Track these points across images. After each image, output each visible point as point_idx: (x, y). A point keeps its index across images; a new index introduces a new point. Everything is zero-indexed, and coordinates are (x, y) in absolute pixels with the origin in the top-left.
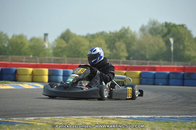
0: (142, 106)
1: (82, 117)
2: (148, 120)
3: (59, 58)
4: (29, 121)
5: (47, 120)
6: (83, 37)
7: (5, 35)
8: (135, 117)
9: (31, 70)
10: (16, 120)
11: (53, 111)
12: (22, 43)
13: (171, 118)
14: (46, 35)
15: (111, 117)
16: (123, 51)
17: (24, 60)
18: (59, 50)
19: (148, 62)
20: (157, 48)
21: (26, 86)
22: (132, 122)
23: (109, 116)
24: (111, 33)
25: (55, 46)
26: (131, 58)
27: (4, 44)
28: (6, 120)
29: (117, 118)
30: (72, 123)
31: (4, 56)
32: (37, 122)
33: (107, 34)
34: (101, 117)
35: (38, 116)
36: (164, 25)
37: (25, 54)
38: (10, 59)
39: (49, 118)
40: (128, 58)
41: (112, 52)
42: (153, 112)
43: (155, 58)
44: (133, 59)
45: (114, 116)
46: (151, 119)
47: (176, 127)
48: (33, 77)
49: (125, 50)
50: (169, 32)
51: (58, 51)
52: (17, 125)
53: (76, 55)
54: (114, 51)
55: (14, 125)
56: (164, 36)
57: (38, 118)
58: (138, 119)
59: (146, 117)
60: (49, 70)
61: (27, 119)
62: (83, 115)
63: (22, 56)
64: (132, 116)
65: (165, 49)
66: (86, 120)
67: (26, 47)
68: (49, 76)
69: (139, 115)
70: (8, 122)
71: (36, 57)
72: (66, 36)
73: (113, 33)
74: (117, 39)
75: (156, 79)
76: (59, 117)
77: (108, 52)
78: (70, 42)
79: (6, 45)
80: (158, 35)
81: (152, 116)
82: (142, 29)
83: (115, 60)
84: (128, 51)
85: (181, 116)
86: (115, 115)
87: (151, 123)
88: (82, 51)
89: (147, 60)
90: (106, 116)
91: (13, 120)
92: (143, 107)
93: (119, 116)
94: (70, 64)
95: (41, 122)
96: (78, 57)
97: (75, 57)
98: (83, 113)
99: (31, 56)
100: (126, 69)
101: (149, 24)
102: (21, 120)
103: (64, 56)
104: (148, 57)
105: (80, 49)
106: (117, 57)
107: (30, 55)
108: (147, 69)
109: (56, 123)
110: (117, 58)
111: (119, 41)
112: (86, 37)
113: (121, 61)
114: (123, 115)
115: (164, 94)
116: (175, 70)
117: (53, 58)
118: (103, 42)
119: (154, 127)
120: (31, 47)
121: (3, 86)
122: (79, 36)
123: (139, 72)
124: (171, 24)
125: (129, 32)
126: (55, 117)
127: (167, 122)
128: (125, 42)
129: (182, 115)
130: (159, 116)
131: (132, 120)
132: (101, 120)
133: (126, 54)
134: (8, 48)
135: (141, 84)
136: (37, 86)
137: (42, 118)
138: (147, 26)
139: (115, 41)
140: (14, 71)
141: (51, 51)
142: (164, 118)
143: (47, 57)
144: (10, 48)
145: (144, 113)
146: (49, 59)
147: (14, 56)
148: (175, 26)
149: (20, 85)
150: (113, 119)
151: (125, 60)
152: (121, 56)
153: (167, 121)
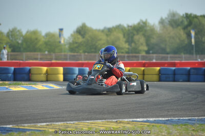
0: (159, 106)
1: (96, 121)
2: (165, 123)
3: (75, 54)
4: (41, 128)
5: (59, 125)
6: (99, 31)
7: (19, 31)
8: (151, 119)
9: (45, 69)
10: (27, 126)
11: (66, 116)
12: (37, 39)
13: (189, 120)
14: (61, 30)
15: (126, 120)
16: (142, 44)
17: (39, 57)
18: (76, 45)
19: (169, 56)
20: (178, 41)
21: (40, 87)
22: (148, 126)
23: (124, 120)
24: (128, 26)
25: (71, 41)
26: (151, 52)
27: (18, 40)
28: (17, 127)
29: (133, 121)
30: (85, 129)
31: (19, 53)
32: (50, 128)
33: (125, 28)
34: (116, 120)
35: (51, 122)
36: (185, 16)
37: (40, 50)
38: (24, 57)
39: (62, 123)
40: (147, 52)
41: (131, 46)
42: (170, 113)
43: (176, 51)
44: (153, 53)
45: (129, 120)
46: (168, 122)
47: (194, 130)
48: (47, 76)
49: (144, 44)
50: (190, 24)
51: (74, 47)
52: (28, 132)
53: (93, 50)
54: (133, 45)
55: (25, 132)
56: (185, 28)
57: (50, 123)
58: (154, 122)
59: (163, 119)
60: (64, 69)
61: (39, 125)
62: (97, 119)
63: (36, 53)
64: (149, 119)
65: (186, 42)
66: (100, 124)
67: (41, 43)
68: (64, 74)
69: (156, 118)
70: (19, 129)
71: (52, 53)
72: (82, 31)
73: (131, 26)
74: (135, 33)
75: (176, 76)
76: (72, 122)
77: (126, 46)
78: (87, 36)
79: (20, 42)
80: (179, 27)
81: (170, 119)
82: (162, 22)
83: (134, 55)
84: (148, 45)
85: (200, 118)
86: (130, 118)
87: (168, 126)
88: (99, 46)
89: (168, 54)
90: (120, 120)
91: (24, 126)
92: (160, 108)
93: (135, 120)
94: (86, 62)
95: (53, 128)
96: (95, 52)
97: (92, 52)
98: (97, 116)
99: (46, 53)
100: (144, 65)
101: (168, 16)
102: (33, 127)
103: (81, 51)
104: (168, 50)
105: (97, 44)
106: (136, 51)
107: (45, 51)
108: (166, 65)
109: (69, 129)
110: (136, 53)
111: (138, 34)
112: (103, 31)
113: (140, 55)
114: (139, 118)
115: (184, 92)
116: (197, 65)
117: (70, 53)
118: (121, 35)
119: (171, 131)
120: (46, 43)
121: (15, 87)
122: (96, 30)
123: (158, 68)
124: (192, 15)
125: (147, 24)
126: (68, 122)
127: (185, 125)
128: (144, 35)
129: (201, 116)
130: (177, 118)
131: (148, 124)
132: (116, 124)
133: (146, 48)
134: (22, 44)
135: (160, 80)
136: (51, 87)
137: (55, 123)
138: (166, 18)
139: (134, 35)
140: (28, 70)
141: (67, 47)
142: (182, 120)
143: (63, 53)
144: (24, 44)
145: (161, 114)
146: (65, 55)
147: (29, 53)
148: (196, 17)
149: (33, 86)
150: (128, 123)
151: (144, 54)
152: (141, 50)
153: (185, 123)
